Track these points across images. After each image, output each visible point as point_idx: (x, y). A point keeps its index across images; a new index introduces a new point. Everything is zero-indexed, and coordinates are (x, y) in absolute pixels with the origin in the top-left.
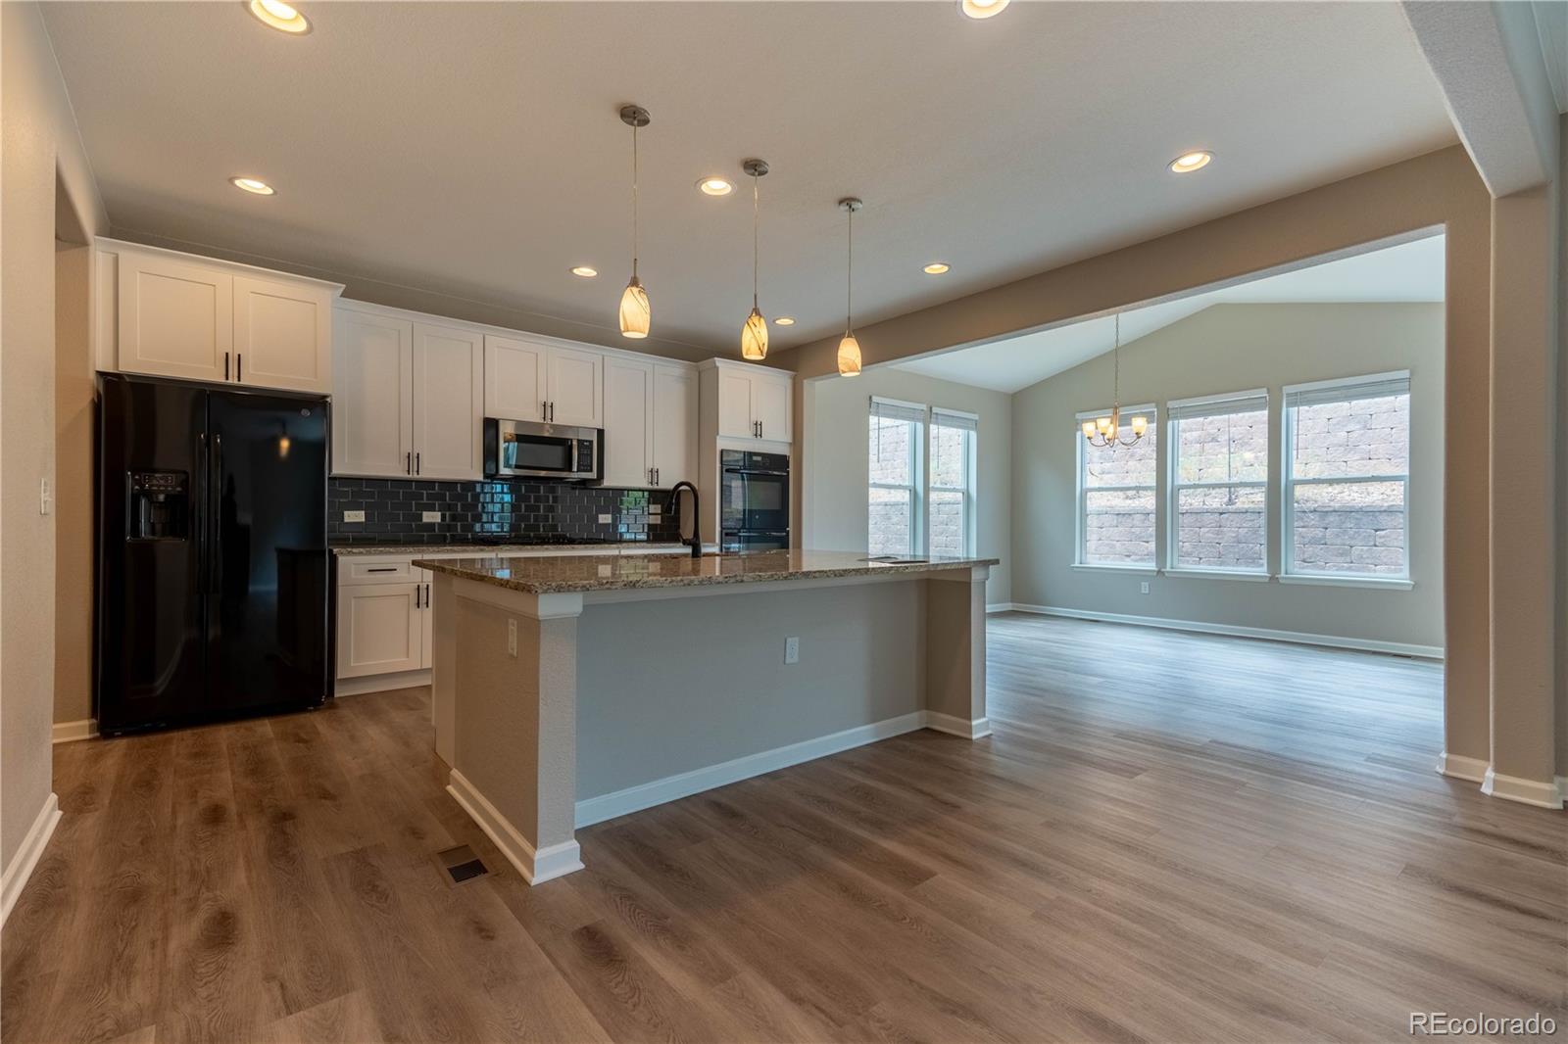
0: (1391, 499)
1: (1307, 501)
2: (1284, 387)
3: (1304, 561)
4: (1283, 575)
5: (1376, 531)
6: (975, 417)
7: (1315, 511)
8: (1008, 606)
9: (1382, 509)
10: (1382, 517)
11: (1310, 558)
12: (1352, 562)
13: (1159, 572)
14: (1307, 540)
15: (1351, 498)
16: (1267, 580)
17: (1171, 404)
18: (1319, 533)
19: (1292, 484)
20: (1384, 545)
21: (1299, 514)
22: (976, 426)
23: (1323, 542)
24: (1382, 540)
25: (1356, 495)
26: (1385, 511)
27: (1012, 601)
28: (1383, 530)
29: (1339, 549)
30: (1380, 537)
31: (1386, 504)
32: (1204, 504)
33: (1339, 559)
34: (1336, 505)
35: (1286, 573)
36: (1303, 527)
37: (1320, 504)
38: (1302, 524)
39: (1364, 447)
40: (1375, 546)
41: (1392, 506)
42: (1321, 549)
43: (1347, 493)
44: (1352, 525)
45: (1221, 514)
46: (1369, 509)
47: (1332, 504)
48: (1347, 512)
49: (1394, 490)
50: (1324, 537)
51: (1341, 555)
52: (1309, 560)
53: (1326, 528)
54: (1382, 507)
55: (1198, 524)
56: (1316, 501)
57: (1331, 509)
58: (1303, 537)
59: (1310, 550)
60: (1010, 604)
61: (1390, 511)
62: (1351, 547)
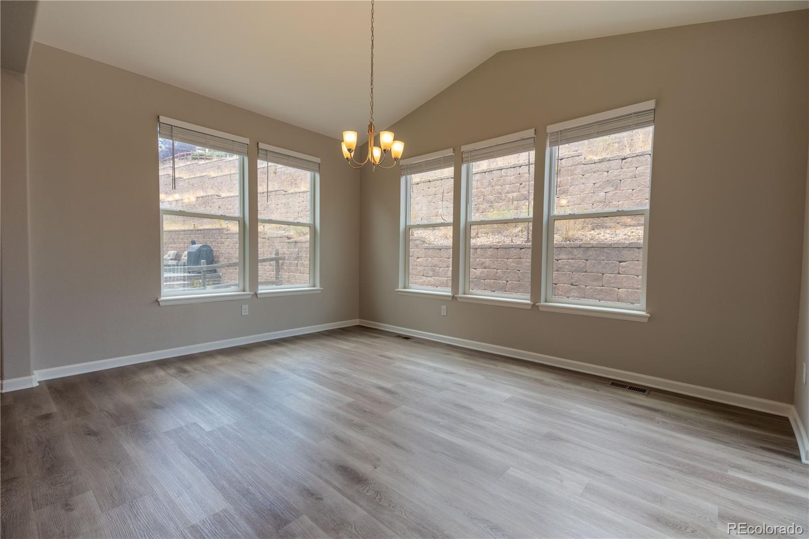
0: (631, 238)
1: (576, 240)
2: (548, 127)
3: (572, 285)
4: (543, 303)
5: (620, 262)
6: (318, 160)
7: (580, 247)
8: (356, 322)
9: (626, 246)
10: (625, 252)
11: (576, 282)
12: (603, 286)
13: (453, 297)
14: (574, 269)
15: (605, 237)
16: (530, 307)
17: (464, 148)
18: (582, 263)
19: (553, 219)
20: (625, 274)
21: (570, 249)
22: (319, 168)
23: (585, 270)
24: (623, 270)
25: (608, 236)
26: (627, 247)
27: (359, 318)
28: (625, 262)
29: (594, 275)
30: (623, 267)
31: (627, 242)
32: (512, 242)
33: (595, 283)
34: (594, 243)
35: (546, 301)
36: (573, 259)
37: (584, 242)
38: (571, 257)
39: (614, 203)
40: (620, 274)
41: (632, 243)
42: (583, 275)
43: (603, 234)
44: (603, 258)
45: (521, 249)
46: (615, 246)
47: (592, 242)
48: (602, 248)
49: (633, 232)
50: (585, 266)
51: (596, 280)
52: (574, 284)
53: (587, 260)
54: (625, 243)
55: (507, 257)
56: (581, 240)
57: (591, 246)
58: (572, 267)
59: (576, 276)
60: (358, 320)
61: (631, 247)
62: (603, 274)
